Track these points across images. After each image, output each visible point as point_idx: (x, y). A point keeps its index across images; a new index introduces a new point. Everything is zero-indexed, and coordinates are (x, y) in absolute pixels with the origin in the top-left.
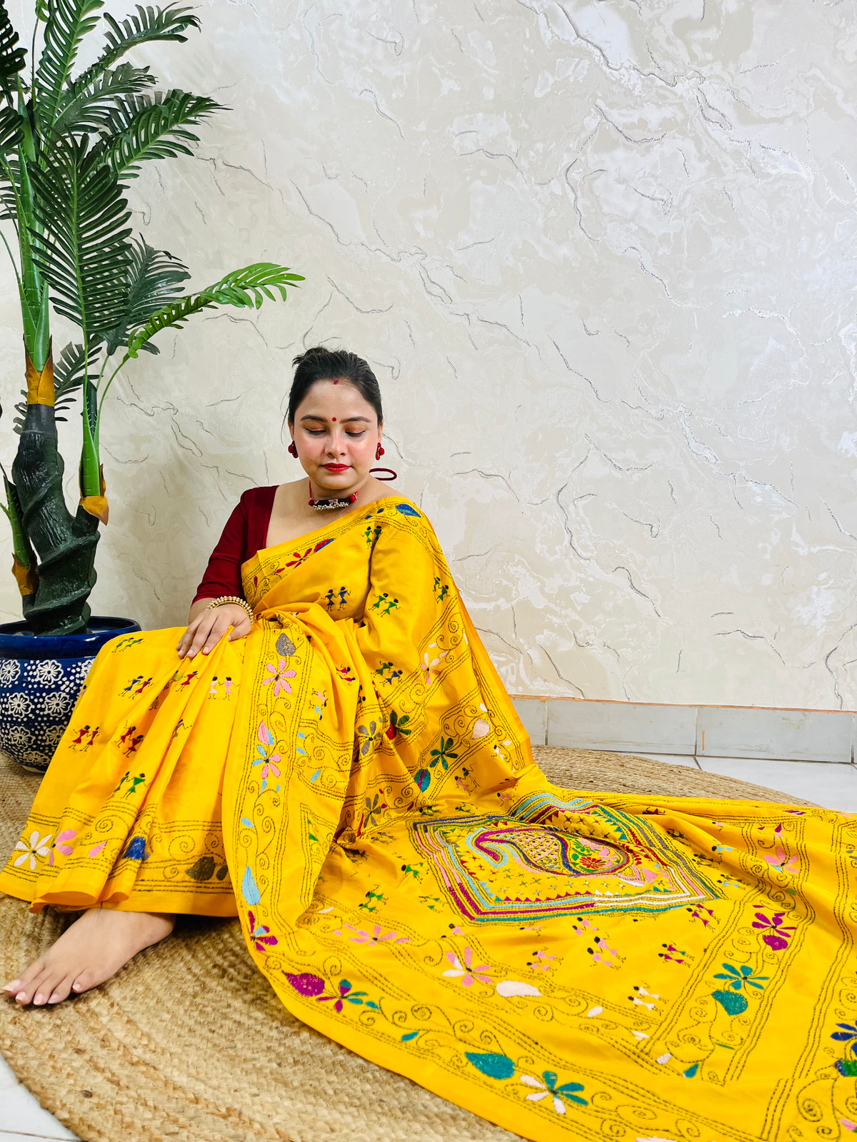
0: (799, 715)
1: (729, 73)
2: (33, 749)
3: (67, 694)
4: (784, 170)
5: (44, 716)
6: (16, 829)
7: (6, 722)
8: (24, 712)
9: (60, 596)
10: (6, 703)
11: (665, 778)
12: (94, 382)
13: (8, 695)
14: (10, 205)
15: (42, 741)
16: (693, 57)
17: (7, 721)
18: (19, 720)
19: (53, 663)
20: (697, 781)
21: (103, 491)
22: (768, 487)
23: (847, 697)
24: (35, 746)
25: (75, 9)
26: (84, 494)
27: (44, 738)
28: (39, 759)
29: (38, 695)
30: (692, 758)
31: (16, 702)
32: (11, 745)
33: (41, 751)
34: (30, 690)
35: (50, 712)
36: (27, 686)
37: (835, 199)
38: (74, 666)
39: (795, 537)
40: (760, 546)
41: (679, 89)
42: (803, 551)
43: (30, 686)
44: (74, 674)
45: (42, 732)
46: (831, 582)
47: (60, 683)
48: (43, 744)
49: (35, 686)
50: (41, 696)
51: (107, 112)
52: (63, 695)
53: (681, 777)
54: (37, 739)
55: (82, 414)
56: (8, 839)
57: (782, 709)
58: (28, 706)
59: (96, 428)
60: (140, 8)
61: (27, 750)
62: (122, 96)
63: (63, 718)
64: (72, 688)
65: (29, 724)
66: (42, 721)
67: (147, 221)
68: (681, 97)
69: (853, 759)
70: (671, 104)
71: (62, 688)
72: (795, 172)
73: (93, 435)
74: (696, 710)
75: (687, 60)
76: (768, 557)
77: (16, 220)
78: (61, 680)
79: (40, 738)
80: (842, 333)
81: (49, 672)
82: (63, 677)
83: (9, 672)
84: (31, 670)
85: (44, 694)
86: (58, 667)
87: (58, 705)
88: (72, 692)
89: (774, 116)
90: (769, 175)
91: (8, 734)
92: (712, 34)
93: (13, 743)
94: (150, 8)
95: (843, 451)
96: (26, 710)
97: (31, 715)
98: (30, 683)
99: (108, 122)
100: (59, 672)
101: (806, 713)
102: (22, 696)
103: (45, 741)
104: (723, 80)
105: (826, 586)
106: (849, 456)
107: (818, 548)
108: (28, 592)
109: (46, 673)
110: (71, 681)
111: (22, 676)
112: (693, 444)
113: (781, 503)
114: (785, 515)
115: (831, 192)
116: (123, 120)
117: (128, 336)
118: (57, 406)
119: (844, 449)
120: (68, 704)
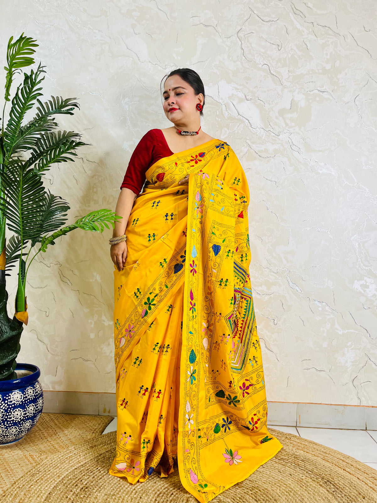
0: (342, 407)
1: (302, 131)
3: (3, 410)
4: (325, 171)
9: (3, 359)
12: (24, 258)
16: (287, 125)
20: (299, 444)
21: (26, 309)
22: (324, 304)
23: (363, 399)
25: (24, 102)
26: (17, 311)
30: (295, 428)
37: (347, 184)
38: (7, 395)
39: (337, 326)
40: (322, 329)
41: (281, 137)
42: (340, 333)
44: (7, 400)
46: (353, 346)
51: (36, 139)
53: (292, 442)
55: (18, 274)
57: (334, 405)
59: (24, 280)
60: (53, 97)
62: (43, 133)
64: (6, 407)
67: (51, 183)
68: (282, 141)
69: (366, 428)
70: (278, 143)
72: (330, 172)
73: (23, 284)
74: (296, 405)
75: (284, 126)
76: (325, 335)
80: (352, 239)
82: (2, 401)
88: (6, 409)
89: (321, 149)
90: (319, 173)
92: (295, 115)
94: (57, 97)
95: (355, 289)
99: (36, 144)
101: (345, 407)
104: (299, 134)
105: (351, 348)
106: (358, 291)
107: (347, 331)
110: (5, 404)
112: (291, 284)
113: (330, 311)
114: (332, 316)
115: (345, 181)
116: (43, 143)
117: (42, 238)
118: (6, 269)
119: (356, 288)
120: (4, 415)
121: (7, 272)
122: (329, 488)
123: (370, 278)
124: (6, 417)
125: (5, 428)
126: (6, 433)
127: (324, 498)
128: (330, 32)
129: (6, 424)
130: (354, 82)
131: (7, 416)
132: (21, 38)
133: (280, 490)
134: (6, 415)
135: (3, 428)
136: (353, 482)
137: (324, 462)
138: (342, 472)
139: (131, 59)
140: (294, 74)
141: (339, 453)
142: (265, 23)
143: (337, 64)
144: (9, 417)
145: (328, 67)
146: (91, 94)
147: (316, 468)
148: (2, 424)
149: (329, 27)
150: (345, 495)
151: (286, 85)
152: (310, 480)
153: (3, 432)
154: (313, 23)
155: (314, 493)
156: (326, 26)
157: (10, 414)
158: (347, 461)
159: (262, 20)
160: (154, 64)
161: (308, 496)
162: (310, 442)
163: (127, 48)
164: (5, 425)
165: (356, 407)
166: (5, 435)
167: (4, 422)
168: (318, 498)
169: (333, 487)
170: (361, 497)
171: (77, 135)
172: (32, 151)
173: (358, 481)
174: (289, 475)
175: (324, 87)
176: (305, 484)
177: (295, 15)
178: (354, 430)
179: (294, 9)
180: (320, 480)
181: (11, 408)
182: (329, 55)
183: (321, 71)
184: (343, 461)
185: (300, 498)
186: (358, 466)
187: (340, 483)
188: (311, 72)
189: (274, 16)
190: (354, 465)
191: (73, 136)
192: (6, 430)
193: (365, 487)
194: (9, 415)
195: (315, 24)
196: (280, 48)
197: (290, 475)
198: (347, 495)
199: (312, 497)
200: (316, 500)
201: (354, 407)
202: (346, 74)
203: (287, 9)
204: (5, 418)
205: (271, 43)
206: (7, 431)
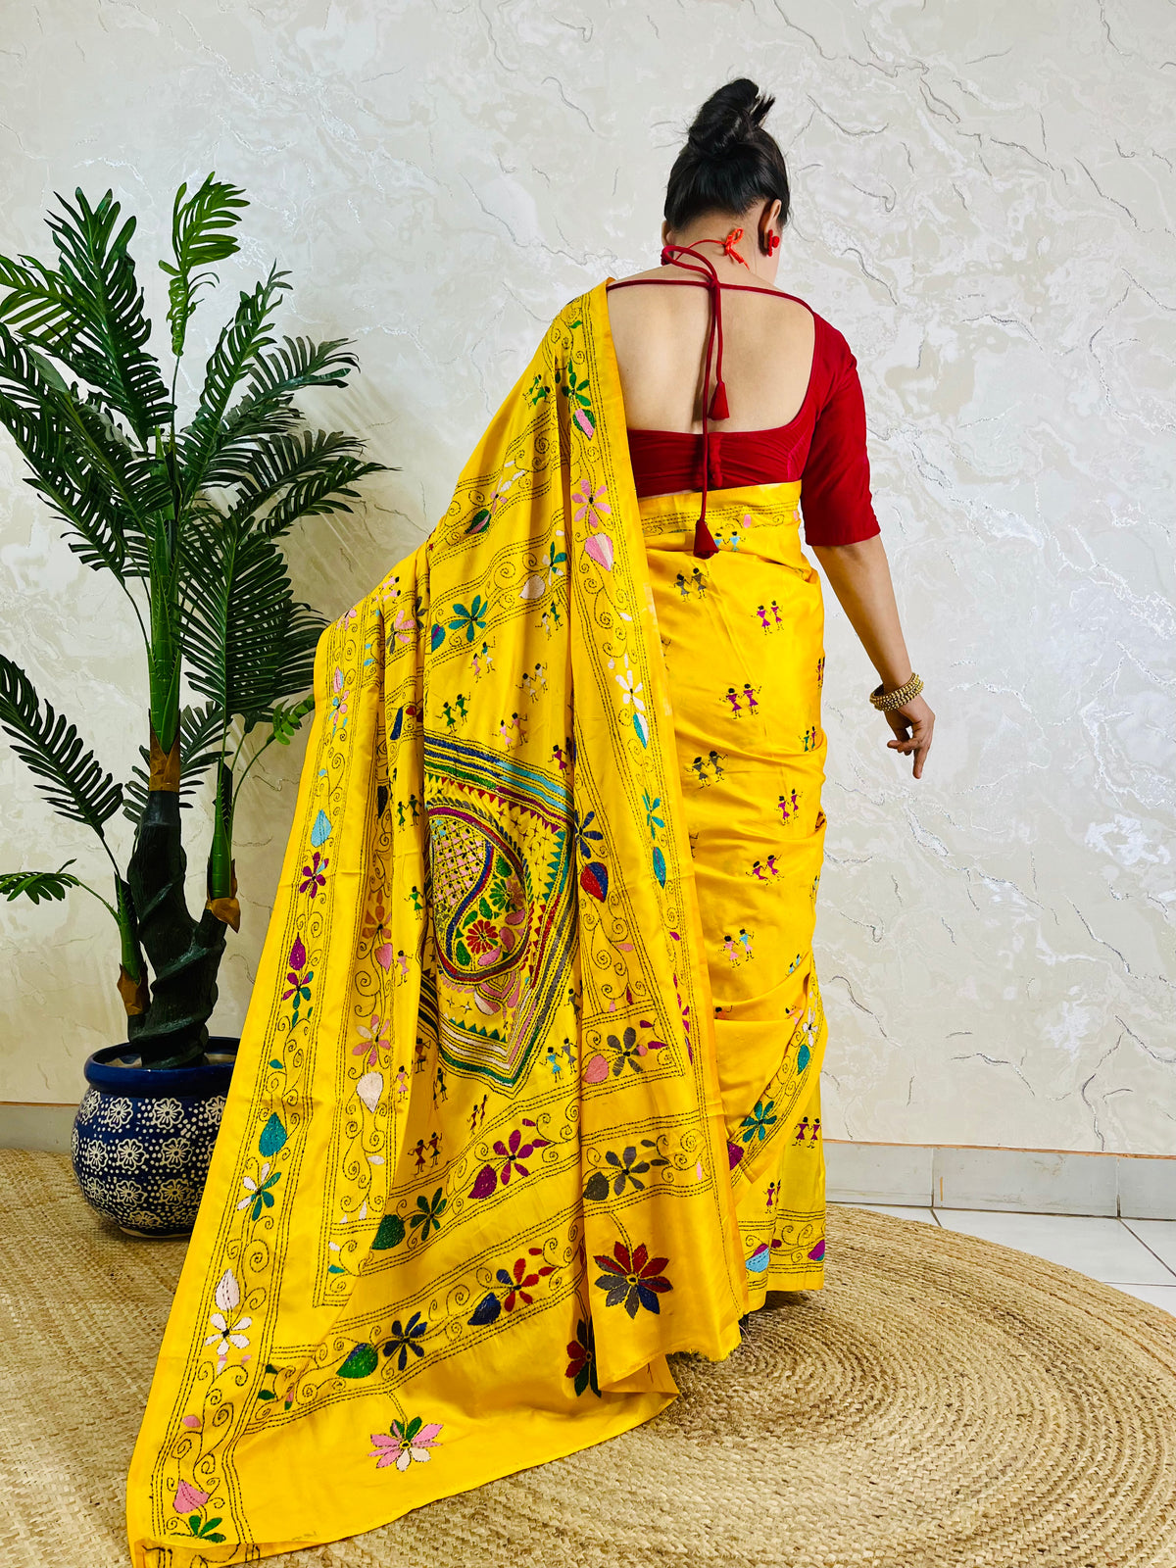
0: (1054, 1157)
1: (949, 428)
2: (143, 1209)
3: (188, 1140)
4: (1011, 533)
5: (160, 1167)
6: (141, 1312)
7: (112, 1176)
8: (135, 1163)
9: (178, 1017)
10: (114, 1152)
11: (899, 1238)
12: (228, 761)
13: (117, 1141)
14: (137, 560)
15: (155, 1198)
16: (908, 409)
17: (114, 1174)
18: (130, 1173)
19: (173, 1102)
20: (938, 1243)
21: (233, 891)
22: (1007, 885)
23: (1109, 1135)
24: (145, 1205)
25: (233, 363)
26: (211, 896)
27: (158, 1195)
28: (148, 1221)
29: (154, 1141)
30: (928, 1211)
31: (127, 1150)
32: (116, 1204)
33: (152, 1211)
34: (144, 1135)
35: (167, 1162)
36: (141, 1130)
37: (1068, 566)
38: (196, 1105)
39: (1041, 944)
40: (1001, 953)
41: (893, 442)
42: (1050, 961)
43: (145, 1131)
44: (197, 1116)
45: (155, 1188)
46: (1085, 996)
47: (180, 1126)
48: (155, 1202)
49: (151, 1131)
50: (158, 1144)
51: (250, 455)
52: (184, 1141)
53: (919, 1237)
54: (149, 1196)
55: (213, 803)
56: (134, 1325)
57: (1033, 1150)
58: (141, 1155)
59: (232, 819)
60: (289, 340)
61: (135, 1209)
62: (266, 437)
63: (182, 1170)
64: (193, 1133)
65: (141, 1178)
66: (158, 1174)
68: (895, 452)
69: (1119, 1212)
70: (884, 459)
71: (182, 1133)
72: (1023, 536)
73: (227, 828)
74: (932, 1150)
75: (901, 411)
76: (1009, 966)
77: (148, 580)
78: (181, 1123)
79: (153, 1194)
80: (1083, 712)
81: (167, 1113)
82: (183, 1119)
83: (119, 1113)
84: (146, 1110)
85: (161, 1141)
86: (178, 1106)
87: (176, 1153)
88: (194, 1137)
89: (999, 474)
90: (996, 538)
91: (113, 1190)
92: (929, 384)
93: (118, 1201)
94: (299, 339)
95: (1091, 845)
96: (139, 1161)
97: (144, 1167)
98: (143, 1127)
99: (251, 468)
100: (179, 1113)
101: (1062, 1155)
102: (134, 1143)
103: (158, 1198)
104: (941, 434)
105: (1078, 1002)
107: (1068, 957)
108: (137, 1011)
109: (164, 1115)
110: (192, 1124)
111: (134, 1119)
112: (919, 832)
113: (1023, 903)
114: (1028, 918)
115: (1064, 558)
116: (269, 465)
117: (272, 710)
118: (182, 789)
119: (1091, 841)
120: (188, 1152)
121: (183, 799)
122: (1010, 1328)
123: (1129, 816)
124: (194, 1159)
125: (190, 1186)
126: (192, 1201)
127: (995, 1345)
128: (1026, 159)
129: (192, 1176)
130: (1089, 294)
131: (197, 1156)
132: (207, 187)
133: (884, 1327)
134: (195, 1154)
135: (185, 1185)
136: (1074, 1319)
137: (1000, 1278)
138: (1046, 1299)
139: (494, 238)
140: (928, 275)
141: (1043, 1262)
142: (852, 138)
143: (1045, 245)
144: (201, 1157)
145: (1019, 254)
146: (386, 331)
147: (980, 1288)
148: (184, 1176)
149: (1022, 147)
150: (1049, 1342)
151: (906, 305)
152: (962, 1311)
153: (185, 1196)
154: (979, 135)
155: (973, 1335)
156: (1014, 144)
157: (203, 1150)
158: (1063, 1279)
159: (843, 130)
160: (555, 251)
161: (955, 1340)
162: (969, 1239)
163: (484, 210)
164: (190, 1180)
165: (1091, 1156)
166: (190, 1206)
167: (188, 1170)
168: (979, 1345)
169: (1020, 1325)
170: (1091, 1346)
171: (353, 442)
172: (239, 485)
173: (1086, 1317)
174: (910, 1300)
175: (1007, 308)
176: (948, 1317)
177: (929, 114)
178: (1088, 1216)
179: (930, 98)
180: (989, 1311)
181: (205, 1137)
182: (1022, 221)
183: (999, 266)
184: (1051, 1277)
185: (934, 1343)
186: (1089, 1289)
187: (1039, 1319)
188: (972, 269)
189: (873, 119)
190: (1082, 1286)
191: (344, 445)
192: (193, 1191)
193: (1103, 1329)
194: (201, 1153)
195: (985, 138)
196: (889, 206)
197: (912, 1299)
198: (1056, 1341)
199: (965, 1343)
200: (975, 1349)
201: (1084, 1156)
202: (1068, 274)
203: (909, 99)
204: (191, 1161)
205: (868, 191)
206: (193, 1194)
